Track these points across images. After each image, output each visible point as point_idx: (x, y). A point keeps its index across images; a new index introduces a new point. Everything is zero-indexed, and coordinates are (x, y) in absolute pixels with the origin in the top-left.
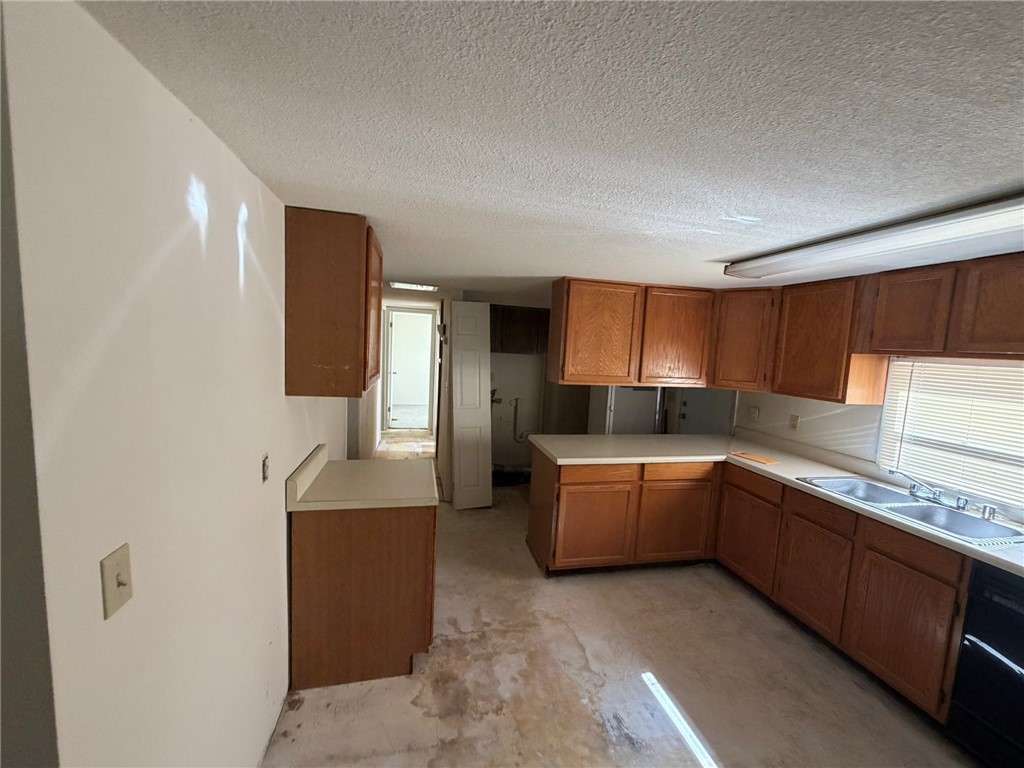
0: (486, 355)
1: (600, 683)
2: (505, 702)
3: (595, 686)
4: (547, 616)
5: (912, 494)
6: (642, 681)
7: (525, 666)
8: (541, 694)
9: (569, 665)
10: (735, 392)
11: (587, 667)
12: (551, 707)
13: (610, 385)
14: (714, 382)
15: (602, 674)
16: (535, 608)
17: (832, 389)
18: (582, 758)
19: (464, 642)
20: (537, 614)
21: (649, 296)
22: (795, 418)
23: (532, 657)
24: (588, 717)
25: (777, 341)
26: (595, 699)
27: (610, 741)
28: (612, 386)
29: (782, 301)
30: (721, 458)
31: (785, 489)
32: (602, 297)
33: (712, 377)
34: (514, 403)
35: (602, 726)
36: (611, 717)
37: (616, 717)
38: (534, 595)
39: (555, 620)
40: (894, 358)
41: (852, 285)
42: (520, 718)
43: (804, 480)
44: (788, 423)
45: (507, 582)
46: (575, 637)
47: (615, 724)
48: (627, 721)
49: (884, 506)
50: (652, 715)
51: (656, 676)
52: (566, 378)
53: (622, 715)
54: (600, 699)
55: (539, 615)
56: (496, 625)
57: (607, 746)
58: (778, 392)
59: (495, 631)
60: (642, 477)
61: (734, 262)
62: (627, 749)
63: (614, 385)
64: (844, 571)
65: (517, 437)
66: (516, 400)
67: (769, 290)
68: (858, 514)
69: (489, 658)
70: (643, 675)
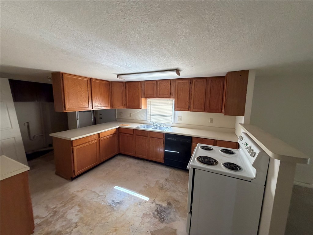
0: (11, 103)
1: (105, 196)
2: (77, 223)
3: (104, 198)
4: (78, 191)
5: (153, 125)
6: (114, 189)
7: (79, 209)
8: (88, 211)
9: (93, 199)
10: (116, 109)
11: (99, 196)
12: (94, 212)
13: (76, 111)
14: (112, 107)
15: (104, 194)
16: (72, 192)
17: (138, 106)
18: (109, 216)
19: (48, 220)
20: (74, 193)
21: (92, 82)
22: (131, 114)
23: (79, 205)
24: (106, 206)
25: (126, 95)
26: (105, 201)
27: (114, 207)
28: (77, 111)
29: (126, 85)
30: (118, 127)
31: (134, 130)
32: (76, 81)
33: (112, 106)
34: (26, 124)
35: (110, 205)
36: (111, 202)
37: (113, 201)
38: (69, 188)
39: (82, 191)
40: (147, 99)
41: (140, 83)
42: (85, 222)
43: (137, 127)
44: (129, 115)
45: (55, 192)
46: (92, 191)
47: (113, 202)
48: (115, 200)
49: (151, 128)
50: (120, 194)
51: (118, 186)
52: (67, 110)
53: (114, 199)
54: (107, 200)
55: (75, 193)
56: (59, 206)
57: (114, 208)
58: (128, 108)
59: (60, 208)
60: (99, 137)
61: (119, 75)
62: (118, 205)
63: (78, 111)
64: (147, 144)
65: (32, 138)
66: (28, 123)
67: (122, 82)
68: (148, 131)
69: (62, 216)
70: (114, 188)
